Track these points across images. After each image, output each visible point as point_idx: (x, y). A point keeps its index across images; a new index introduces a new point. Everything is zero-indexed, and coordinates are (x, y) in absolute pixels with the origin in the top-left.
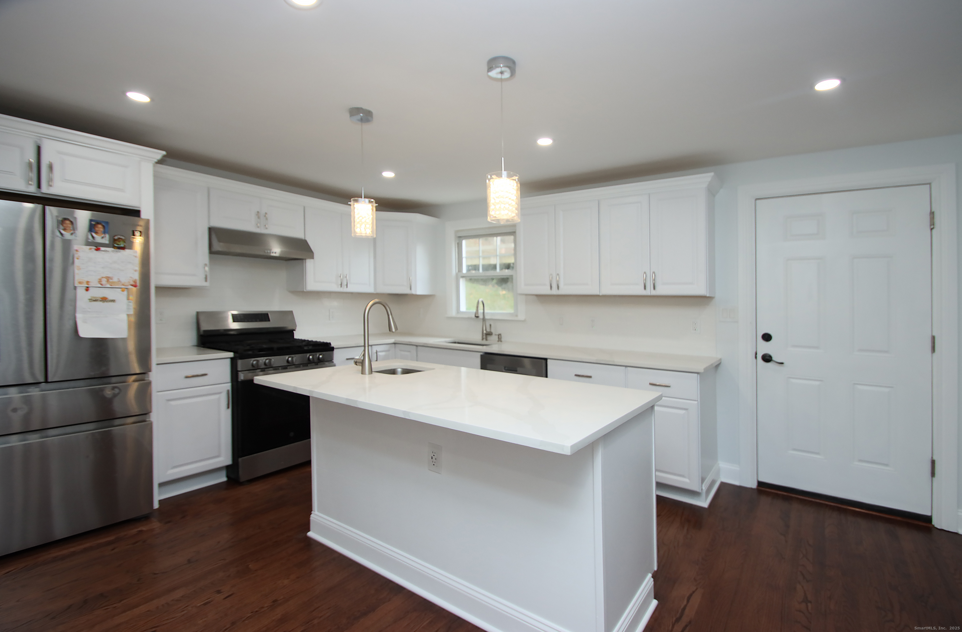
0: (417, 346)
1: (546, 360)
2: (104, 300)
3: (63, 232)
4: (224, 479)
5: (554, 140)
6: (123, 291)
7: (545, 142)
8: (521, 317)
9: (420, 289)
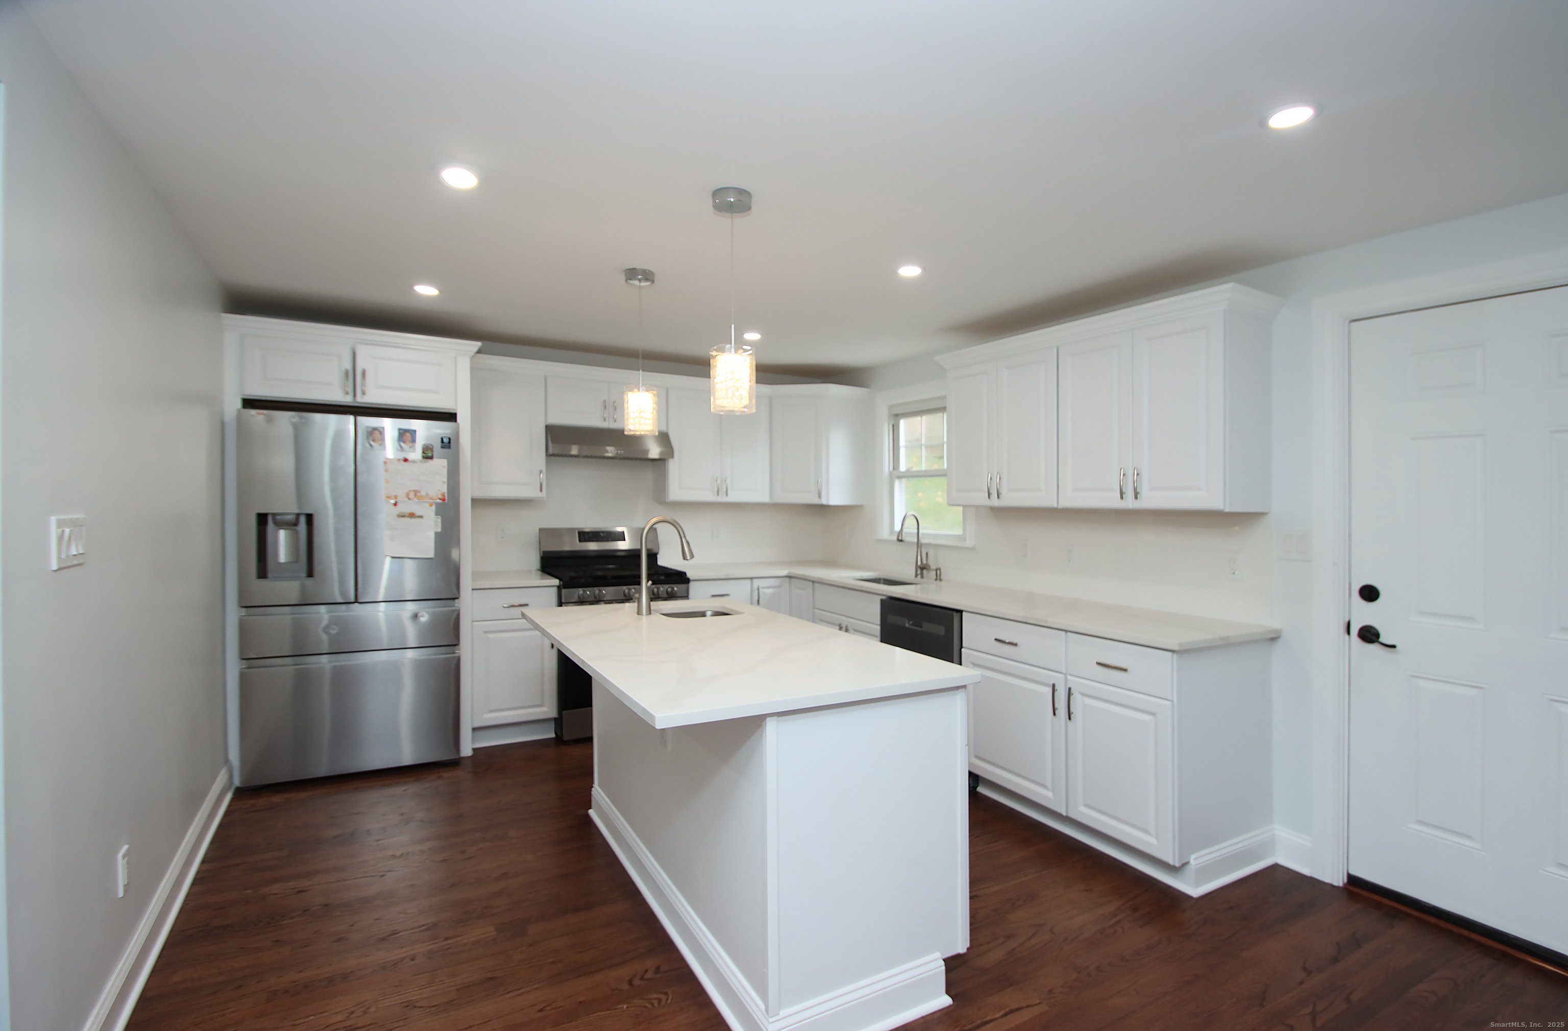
0: (813, 582)
1: (961, 612)
2: (412, 515)
3: (372, 443)
4: (553, 735)
5: (924, 269)
6: (431, 505)
7: (910, 271)
8: (969, 543)
9: (836, 496)
